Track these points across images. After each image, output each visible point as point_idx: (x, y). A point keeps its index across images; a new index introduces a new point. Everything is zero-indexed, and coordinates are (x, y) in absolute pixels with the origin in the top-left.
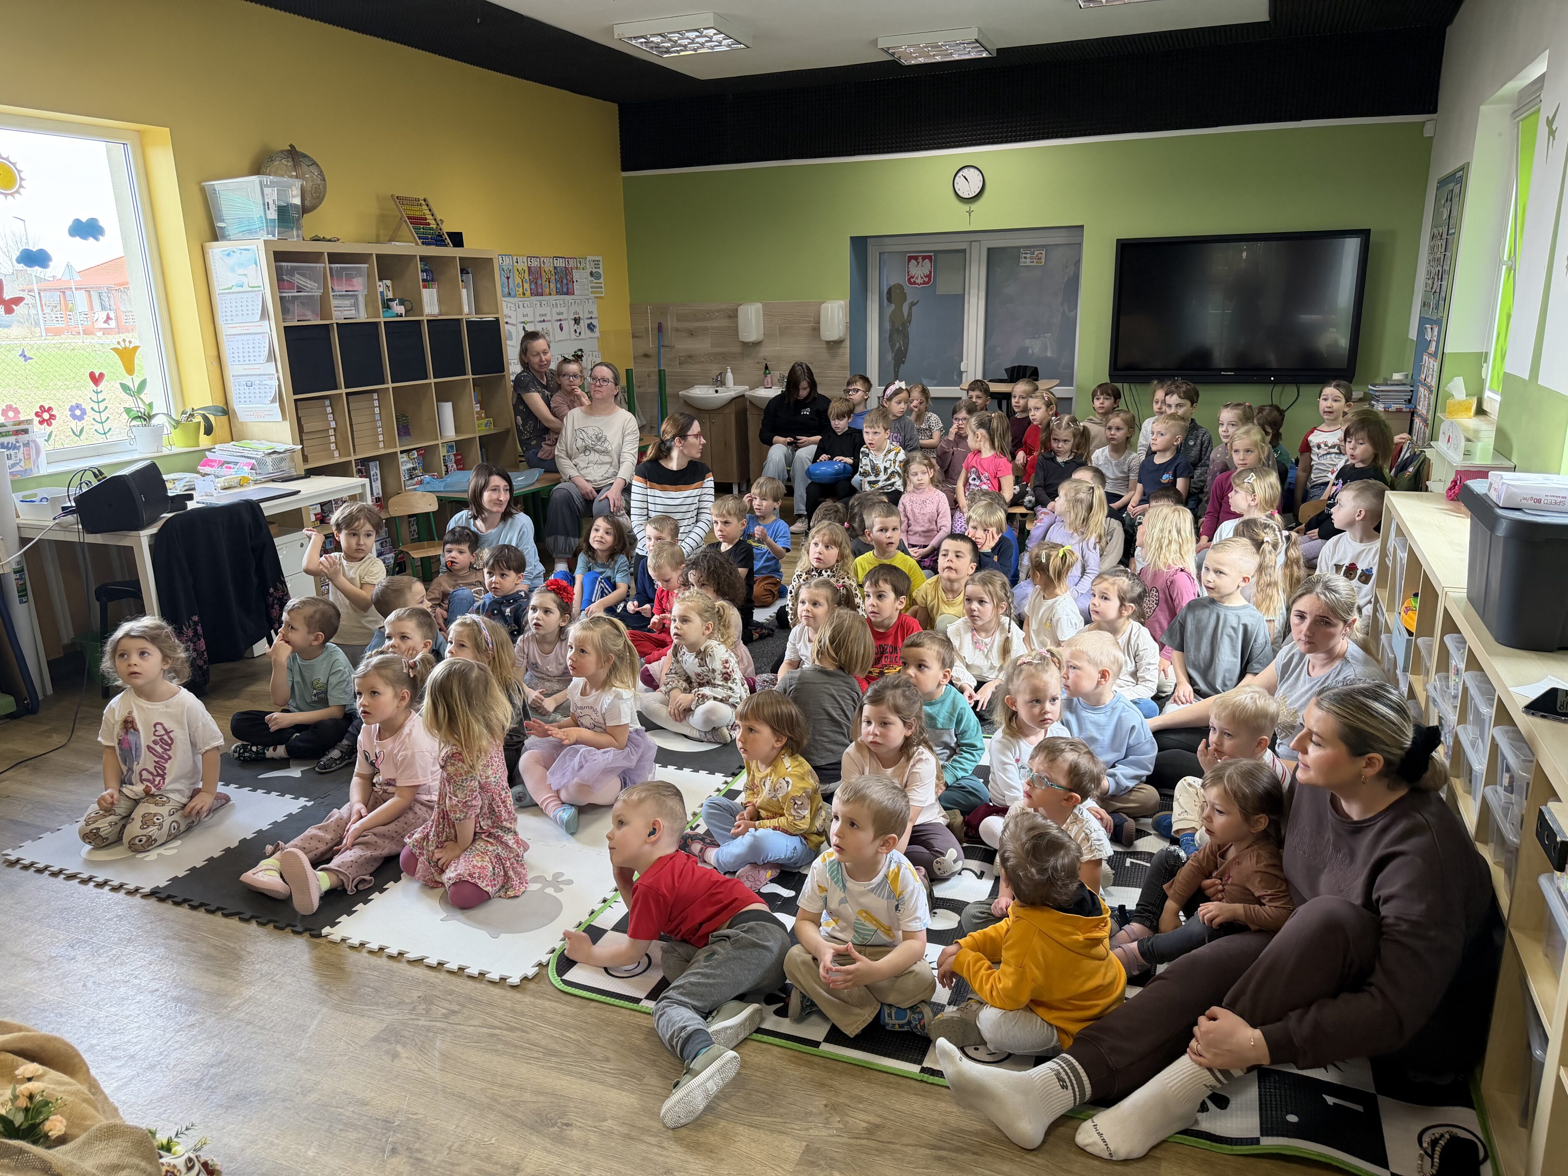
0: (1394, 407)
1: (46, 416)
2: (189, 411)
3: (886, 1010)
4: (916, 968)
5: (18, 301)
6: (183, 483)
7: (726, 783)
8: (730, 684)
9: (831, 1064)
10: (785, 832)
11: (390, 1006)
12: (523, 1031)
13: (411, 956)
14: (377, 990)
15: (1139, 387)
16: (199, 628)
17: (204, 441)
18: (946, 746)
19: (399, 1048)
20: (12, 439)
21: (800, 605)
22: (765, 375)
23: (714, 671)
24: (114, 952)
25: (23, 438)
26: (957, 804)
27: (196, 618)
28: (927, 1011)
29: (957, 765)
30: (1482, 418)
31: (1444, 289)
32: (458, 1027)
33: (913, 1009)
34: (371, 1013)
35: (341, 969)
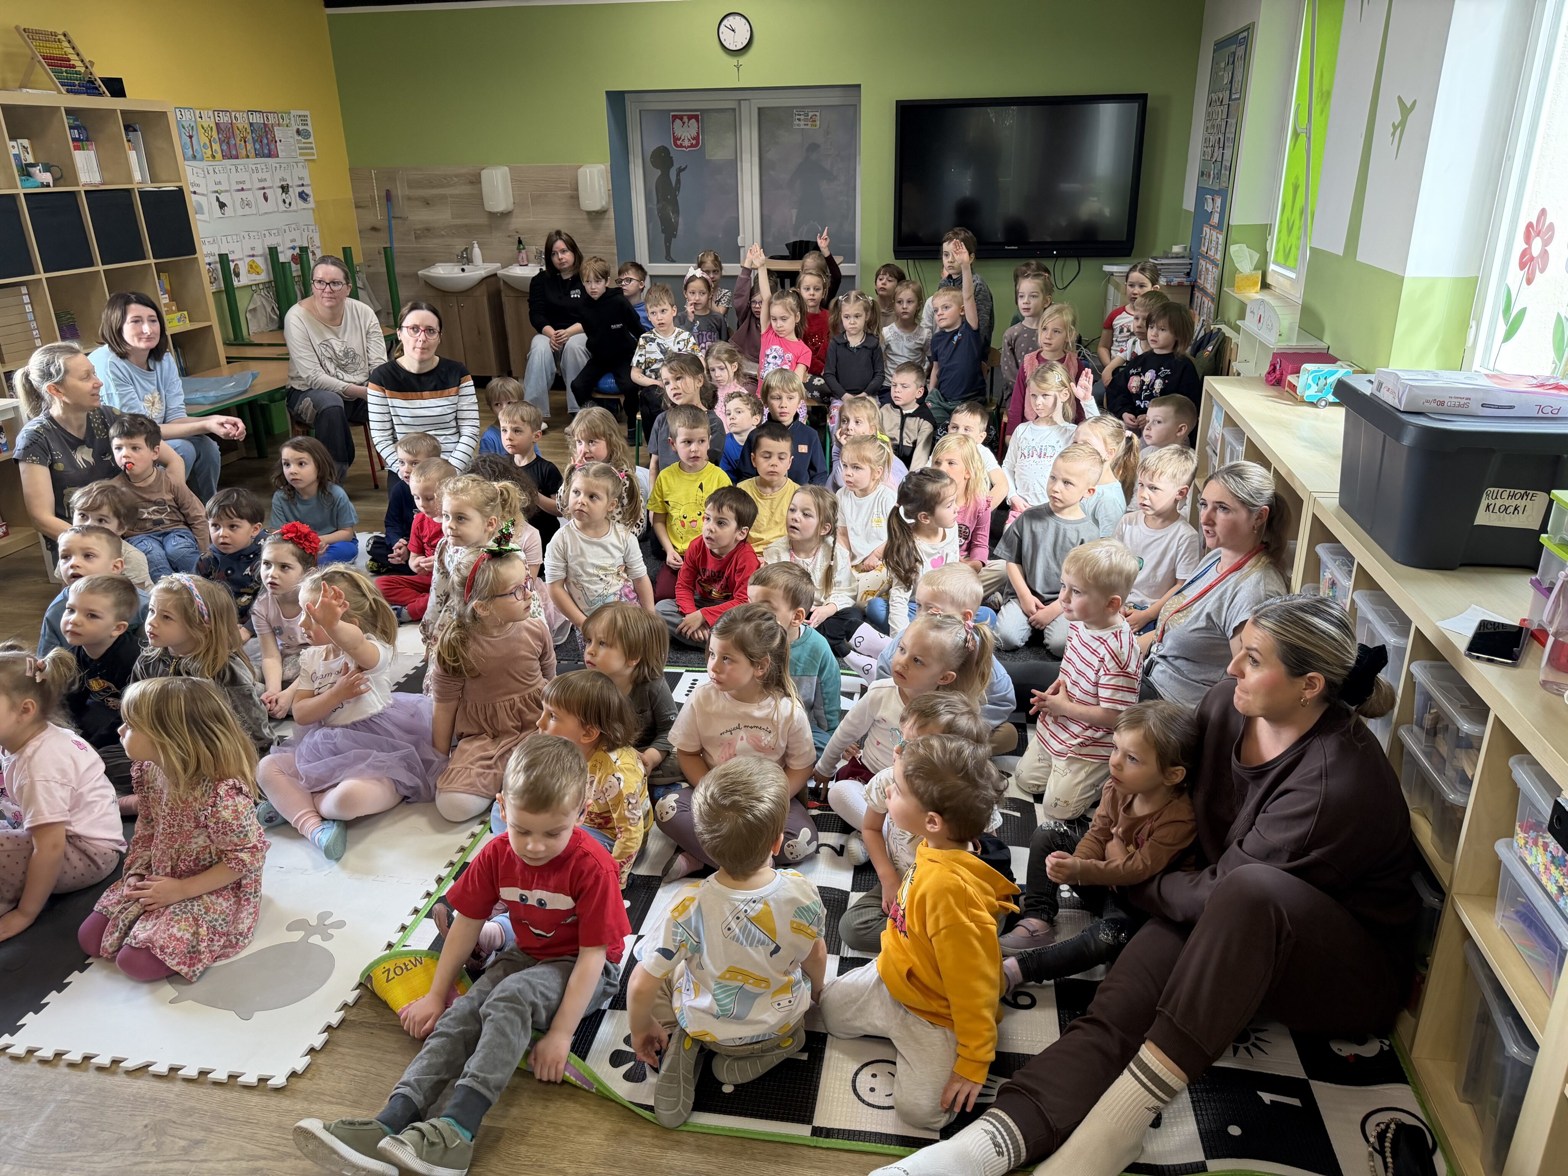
0: (1176, 281)
13: (131, 1063)
14: (84, 1126)
15: (922, 264)
22: (519, 250)
30: (1266, 291)
31: (1227, 157)
34: (76, 1164)
35: (28, 1099)
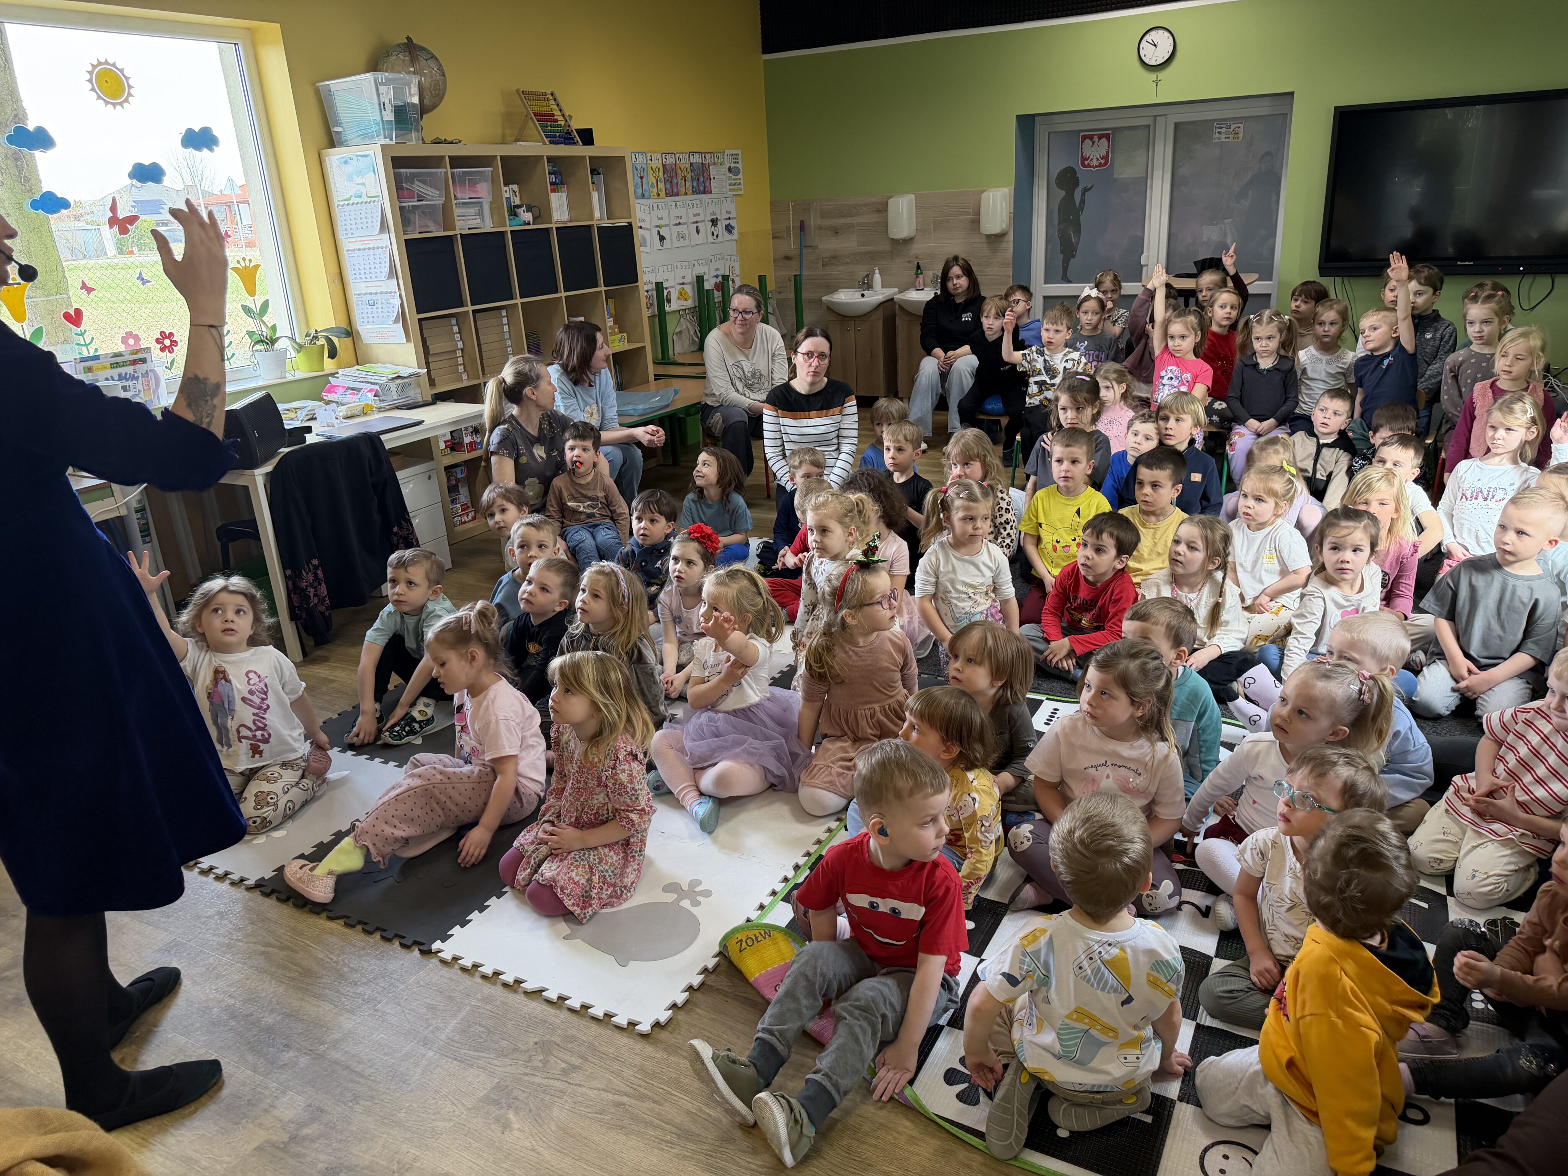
1: (167, 342)
2: (313, 333)
5: (132, 219)
6: (305, 412)
11: (501, 1054)
12: (655, 1102)
13: (529, 986)
14: (489, 1032)
15: (1354, 281)
16: (319, 572)
19: (511, 1116)
20: (129, 369)
22: (917, 275)
25: (139, 367)
27: (315, 562)
32: (578, 1089)
34: (482, 1063)
35: (451, 998)
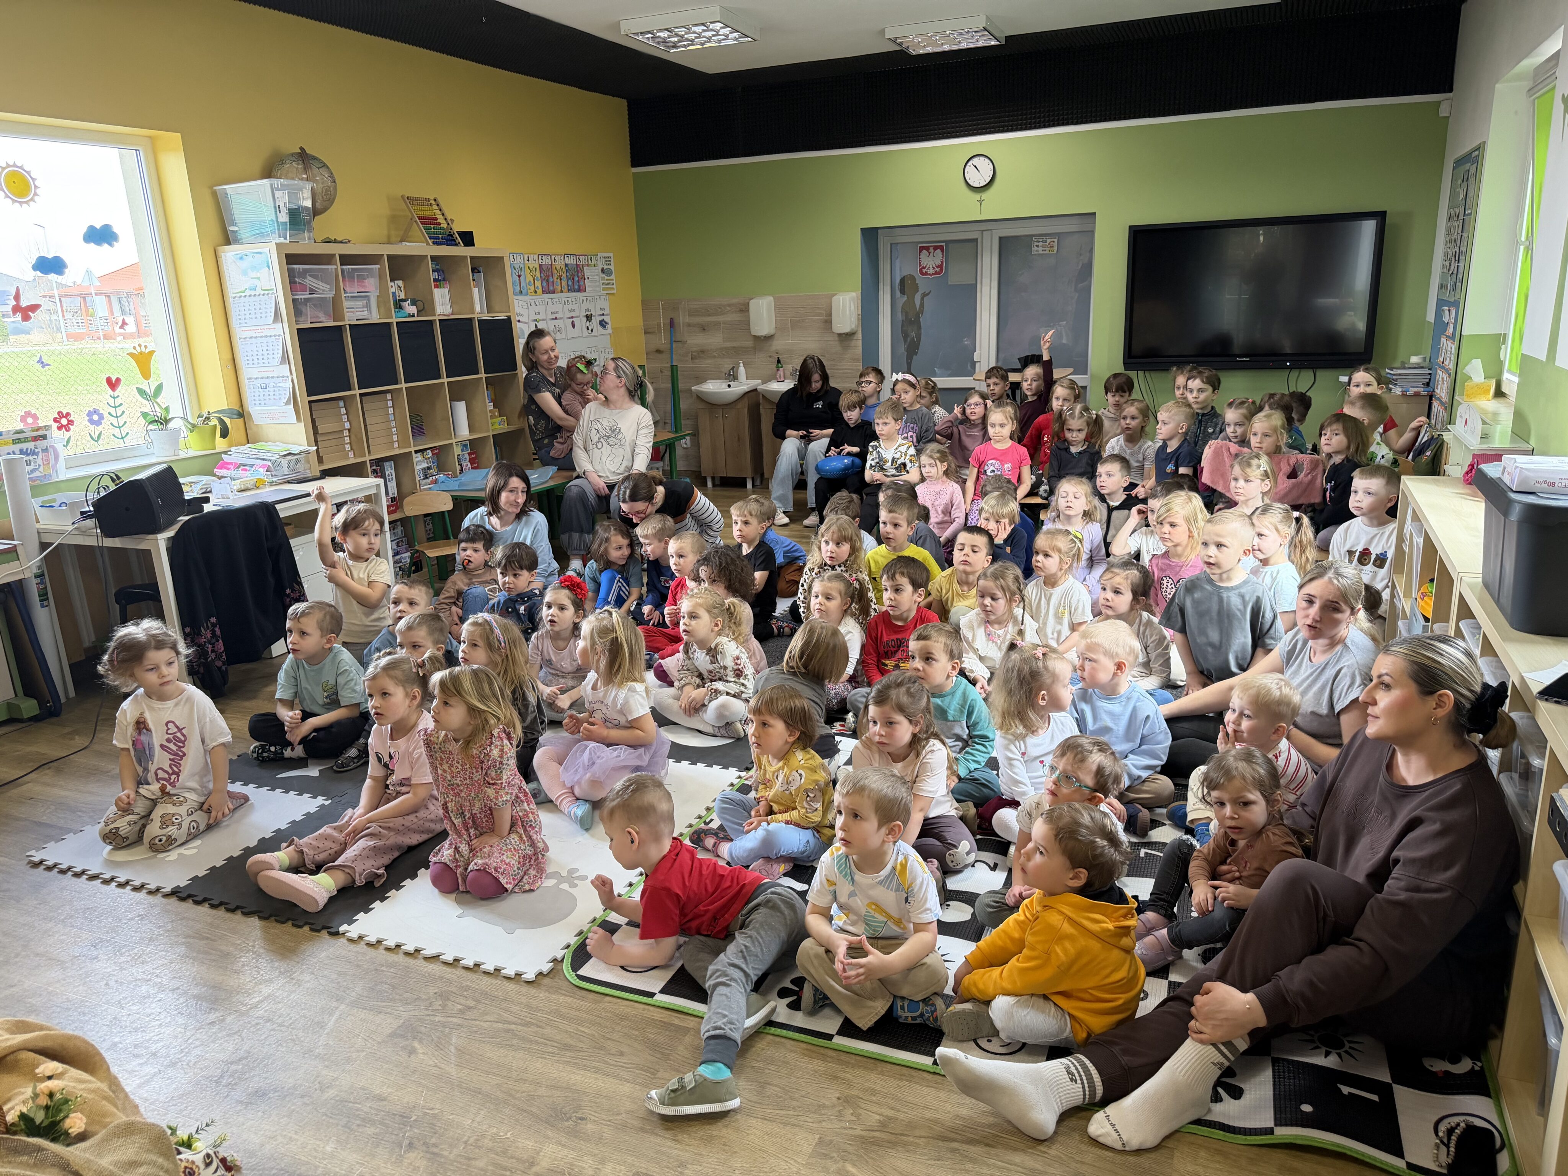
0: (1412, 391)
1: (64, 421)
2: (205, 414)
3: (899, 1003)
4: (926, 960)
5: (34, 308)
6: (199, 486)
7: (740, 777)
8: (742, 681)
9: (843, 1057)
10: (798, 825)
11: (405, 1002)
12: (538, 1027)
13: (428, 952)
14: (394, 987)
15: (1153, 374)
16: (217, 629)
17: (221, 444)
18: (958, 738)
19: (416, 1044)
20: (30, 445)
21: (813, 598)
22: (778, 368)
23: (725, 668)
24: (136, 951)
25: (42, 444)
26: (970, 796)
27: (213, 620)
28: (939, 1003)
29: (970, 757)
30: (1501, 400)
31: (1461, 270)
32: (474, 1022)
33: (925, 1001)
34: (389, 1010)
